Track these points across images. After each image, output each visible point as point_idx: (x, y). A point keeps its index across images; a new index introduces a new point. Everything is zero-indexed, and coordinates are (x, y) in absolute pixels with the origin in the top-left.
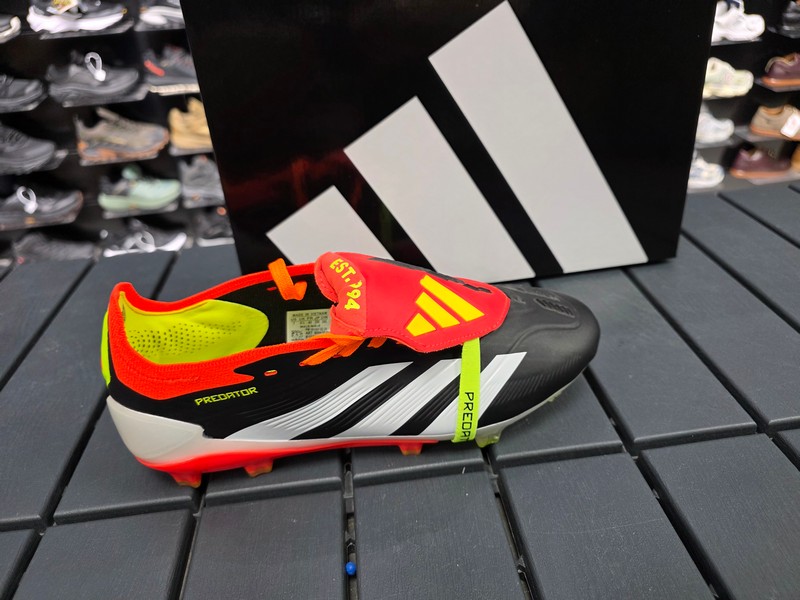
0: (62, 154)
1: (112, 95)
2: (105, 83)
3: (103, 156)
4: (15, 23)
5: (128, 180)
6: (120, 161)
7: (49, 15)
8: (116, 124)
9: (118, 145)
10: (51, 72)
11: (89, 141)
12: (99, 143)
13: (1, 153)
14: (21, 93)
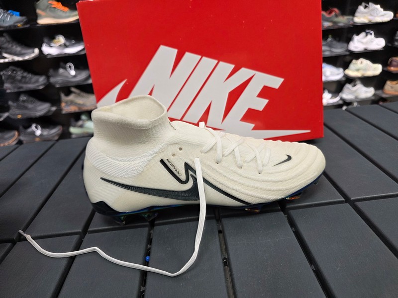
0: (54, 109)
1: (78, 81)
2: (74, 76)
3: (72, 109)
4: (37, 51)
5: (83, 120)
6: (80, 111)
7: (51, 47)
8: (79, 95)
9: (79, 104)
10: (51, 72)
11: (66, 102)
12: (71, 104)
13: (26, 108)
14: (37, 81)
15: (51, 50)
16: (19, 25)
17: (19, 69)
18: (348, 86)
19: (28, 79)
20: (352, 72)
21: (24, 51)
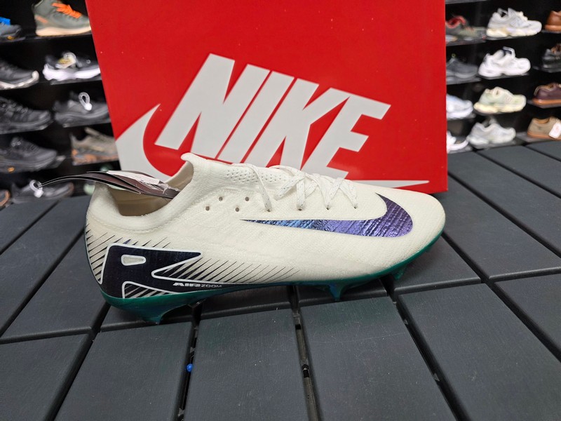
0: (61, 159)
1: (95, 119)
2: (91, 112)
3: (88, 159)
4: (35, 75)
6: (99, 162)
7: (57, 69)
8: (97, 138)
9: (98, 152)
10: (57, 105)
11: (79, 149)
12: (85, 151)
13: (21, 158)
14: (36, 119)
15: (56, 74)
16: (10, 37)
17: (10, 102)
18: (479, 126)
19: (22, 116)
20: (483, 107)
21: (17, 76)
